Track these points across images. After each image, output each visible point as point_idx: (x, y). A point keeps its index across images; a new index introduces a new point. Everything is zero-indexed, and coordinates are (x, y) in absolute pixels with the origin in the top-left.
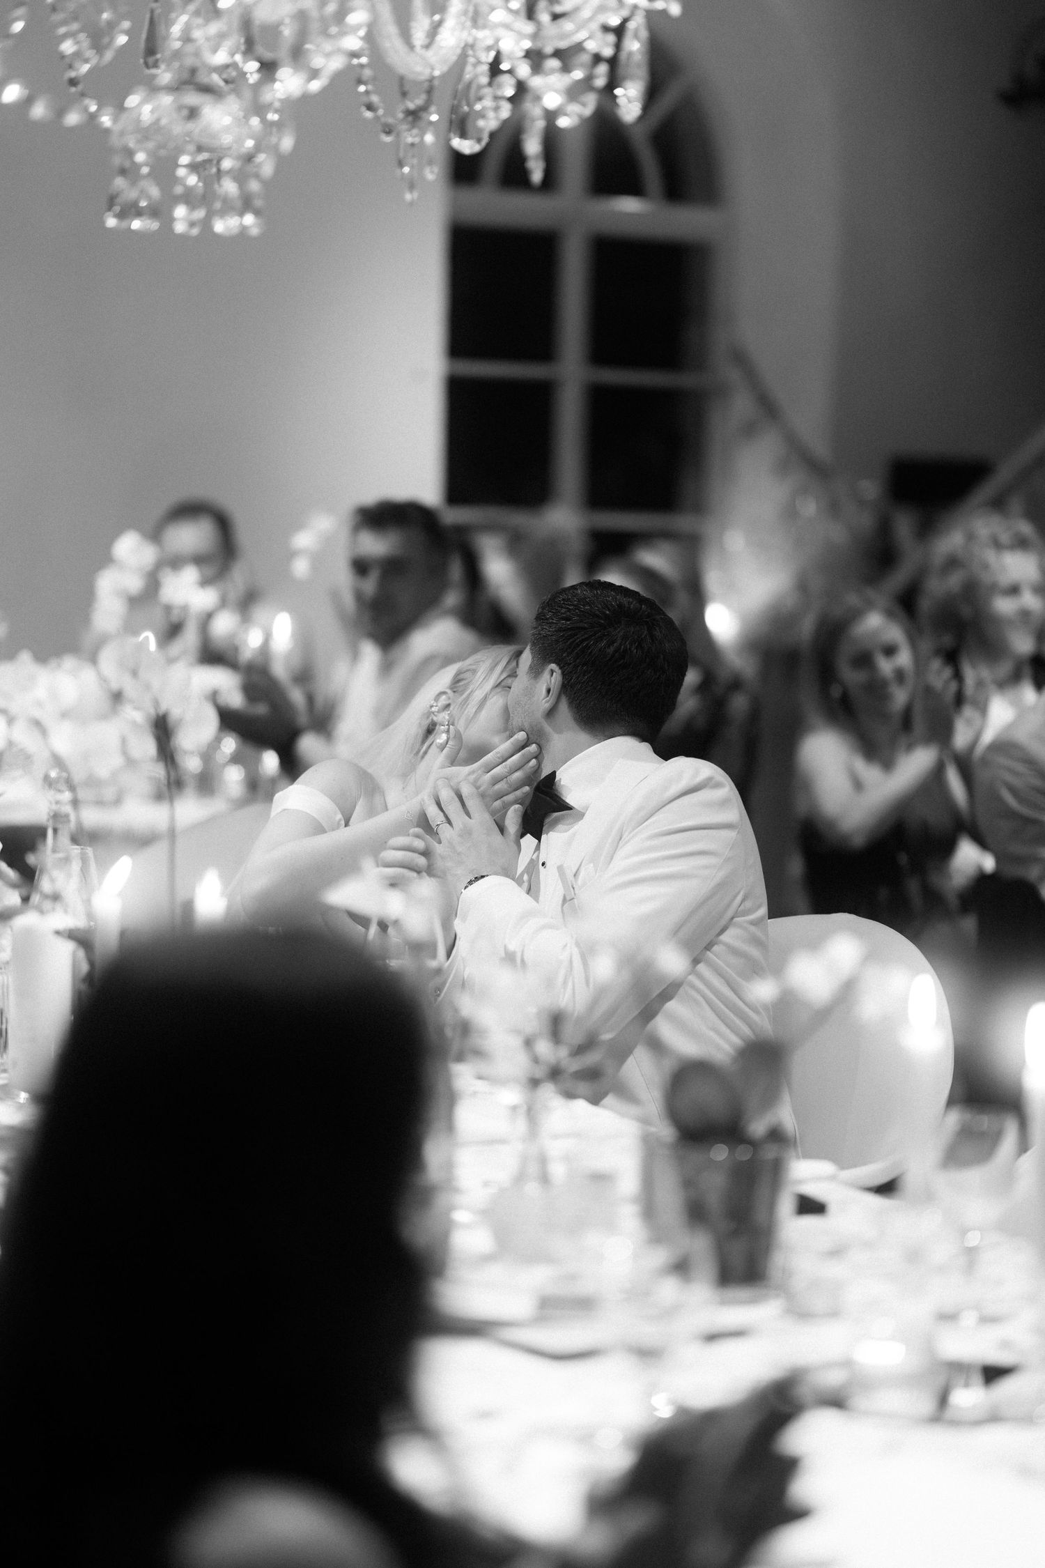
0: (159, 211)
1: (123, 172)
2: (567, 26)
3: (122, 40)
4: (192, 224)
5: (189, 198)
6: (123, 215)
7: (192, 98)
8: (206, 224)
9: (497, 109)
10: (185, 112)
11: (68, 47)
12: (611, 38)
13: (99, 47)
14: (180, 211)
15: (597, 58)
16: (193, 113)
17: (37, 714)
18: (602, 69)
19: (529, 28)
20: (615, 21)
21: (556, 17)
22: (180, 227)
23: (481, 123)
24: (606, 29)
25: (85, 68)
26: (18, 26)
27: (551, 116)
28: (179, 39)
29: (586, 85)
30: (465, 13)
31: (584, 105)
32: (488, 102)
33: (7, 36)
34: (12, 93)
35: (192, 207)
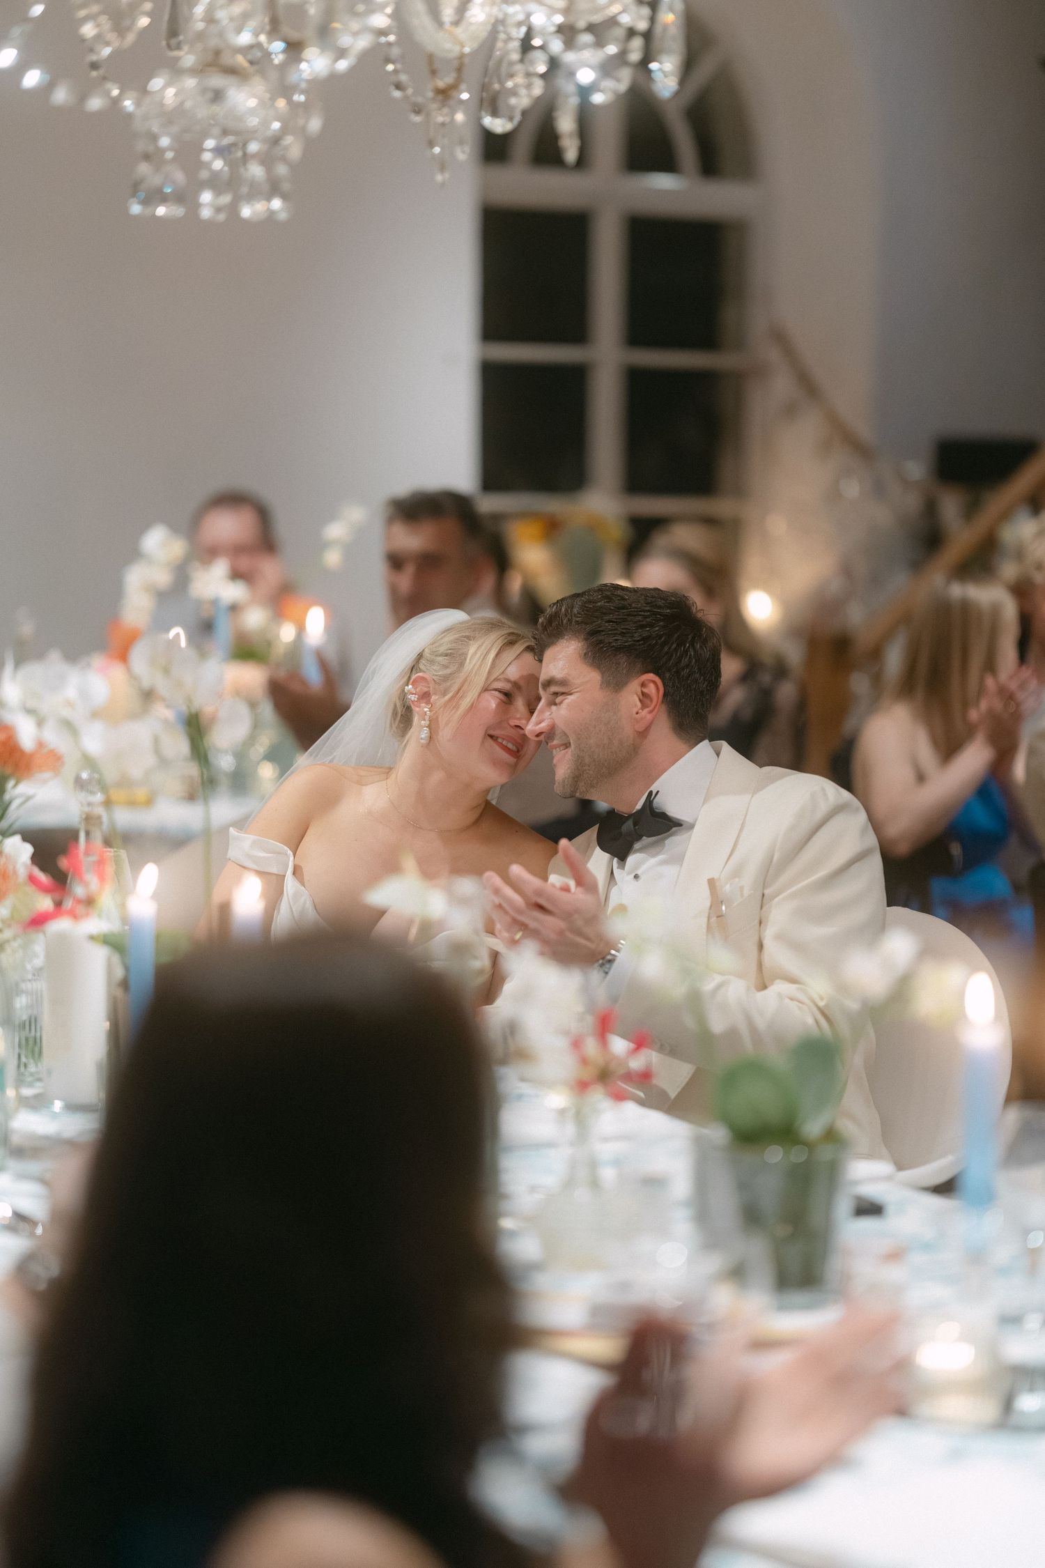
0: (186, 197)
1: (147, 157)
3: (144, 21)
4: (218, 210)
5: (214, 183)
6: (146, 202)
7: (217, 81)
8: (233, 209)
9: (529, 86)
10: (210, 95)
11: (88, 30)
12: (645, 11)
13: (120, 30)
14: (206, 197)
15: (631, 32)
16: (217, 96)
17: (66, 713)
18: (637, 43)
22: (206, 213)
23: (513, 101)
25: (107, 51)
26: (38, 10)
27: (584, 92)
28: (202, 20)
29: (621, 57)
31: (619, 80)
32: (519, 79)
33: (27, 20)
34: (32, 78)
35: (218, 192)
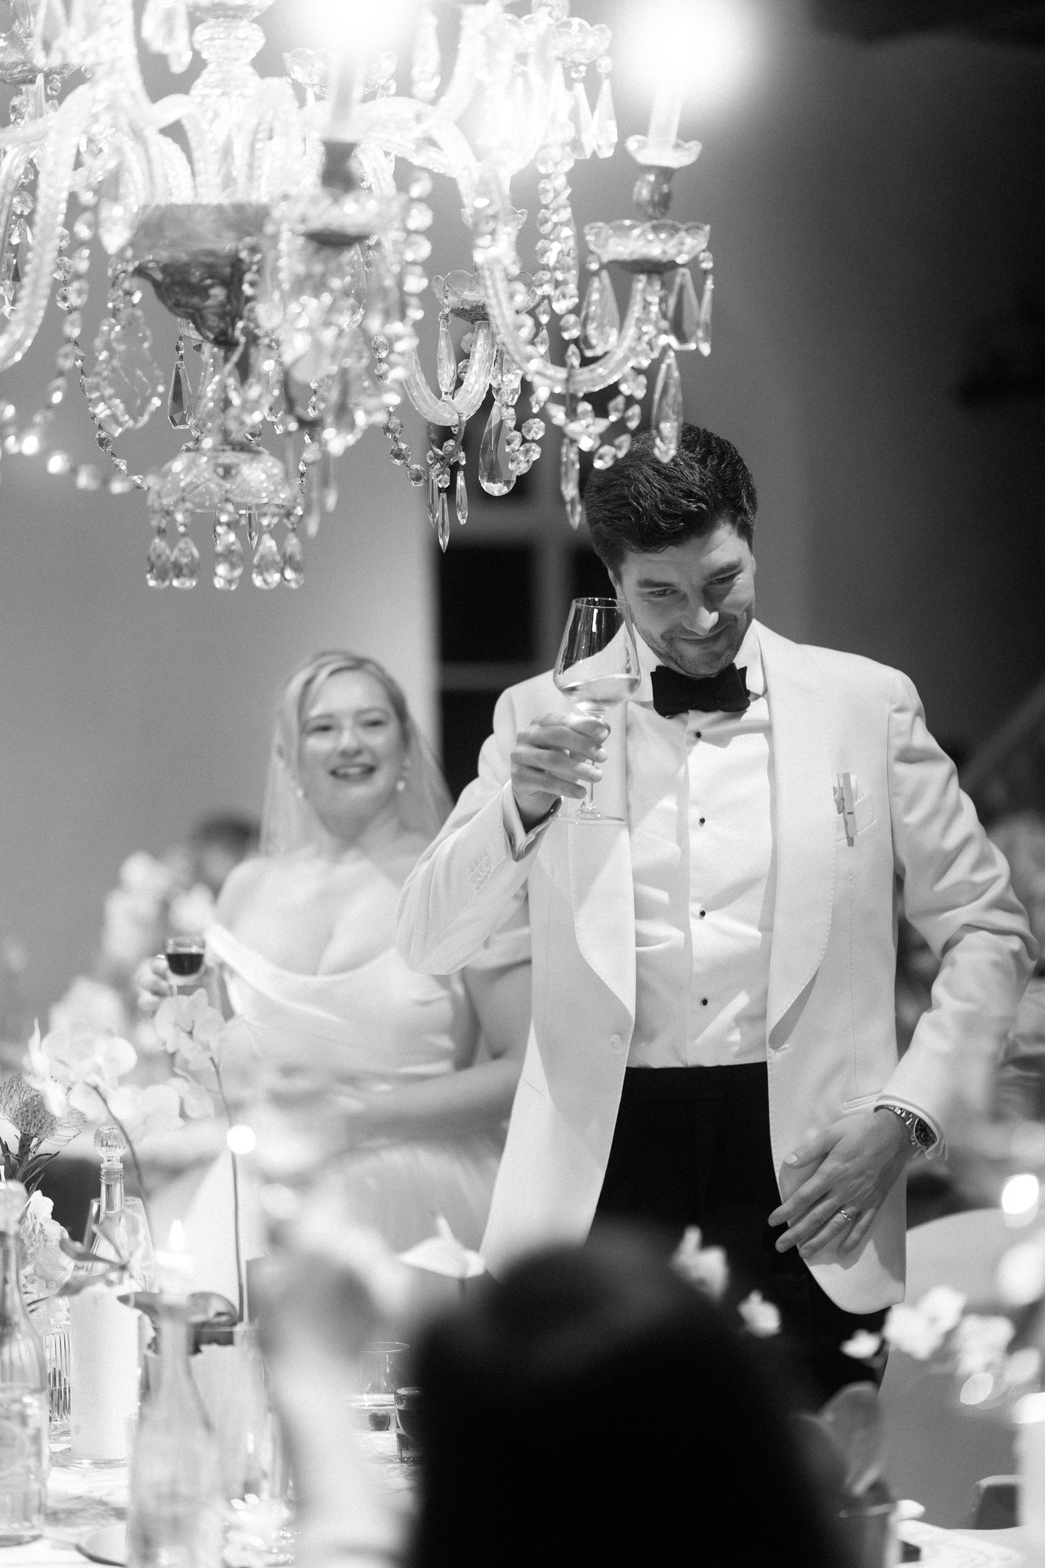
0: (201, 569)
1: (161, 532)
2: (599, 369)
3: (156, 402)
4: (230, 582)
5: (228, 556)
6: (162, 576)
7: (229, 457)
8: (246, 580)
9: (527, 452)
10: (221, 471)
11: (101, 411)
12: (643, 380)
13: (135, 414)
14: (222, 569)
15: (630, 401)
16: (228, 472)
17: (94, 1079)
18: (636, 410)
19: (561, 373)
20: (645, 363)
21: (586, 362)
22: (219, 583)
23: (511, 466)
24: (638, 371)
25: (118, 431)
26: (57, 398)
27: (586, 458)
28: (212, 399)
29: (619, 428)
30: (490, 356)
31: (619, 448)
32: (516, 444)
33: (49, 406)
34: (57, 464)
35: (233, 566)
